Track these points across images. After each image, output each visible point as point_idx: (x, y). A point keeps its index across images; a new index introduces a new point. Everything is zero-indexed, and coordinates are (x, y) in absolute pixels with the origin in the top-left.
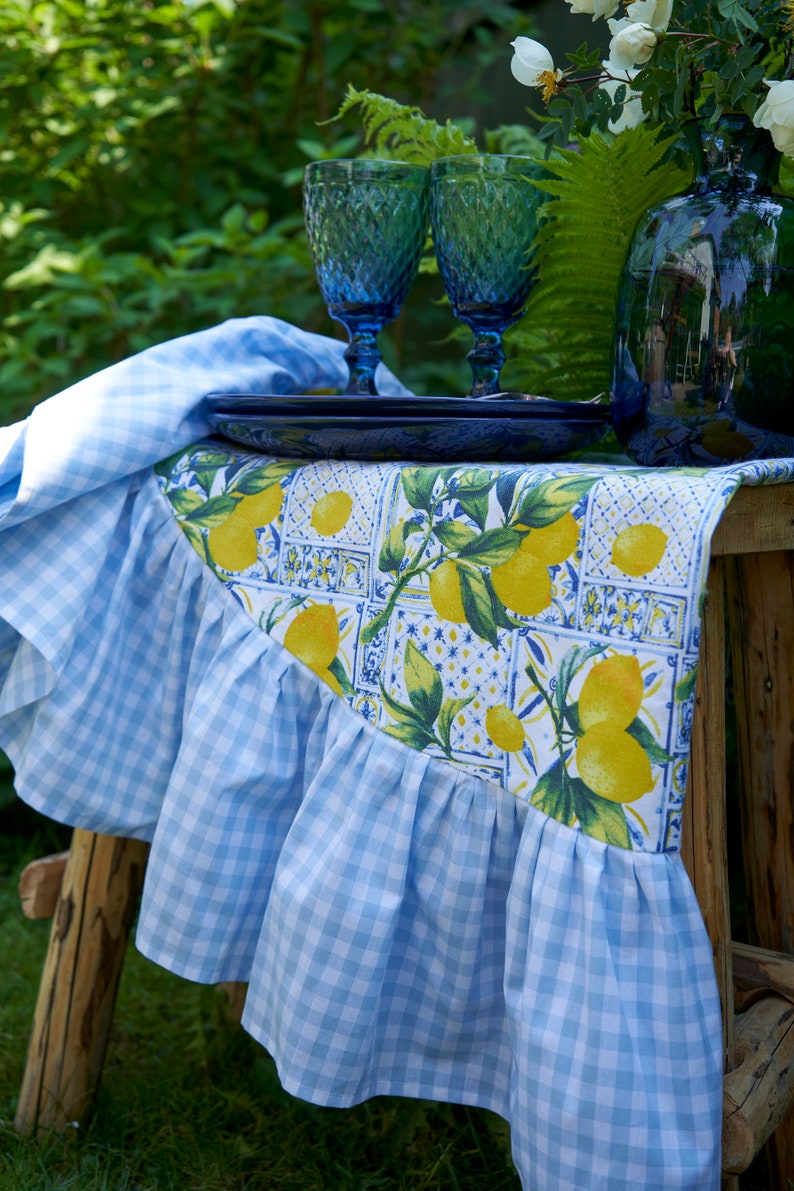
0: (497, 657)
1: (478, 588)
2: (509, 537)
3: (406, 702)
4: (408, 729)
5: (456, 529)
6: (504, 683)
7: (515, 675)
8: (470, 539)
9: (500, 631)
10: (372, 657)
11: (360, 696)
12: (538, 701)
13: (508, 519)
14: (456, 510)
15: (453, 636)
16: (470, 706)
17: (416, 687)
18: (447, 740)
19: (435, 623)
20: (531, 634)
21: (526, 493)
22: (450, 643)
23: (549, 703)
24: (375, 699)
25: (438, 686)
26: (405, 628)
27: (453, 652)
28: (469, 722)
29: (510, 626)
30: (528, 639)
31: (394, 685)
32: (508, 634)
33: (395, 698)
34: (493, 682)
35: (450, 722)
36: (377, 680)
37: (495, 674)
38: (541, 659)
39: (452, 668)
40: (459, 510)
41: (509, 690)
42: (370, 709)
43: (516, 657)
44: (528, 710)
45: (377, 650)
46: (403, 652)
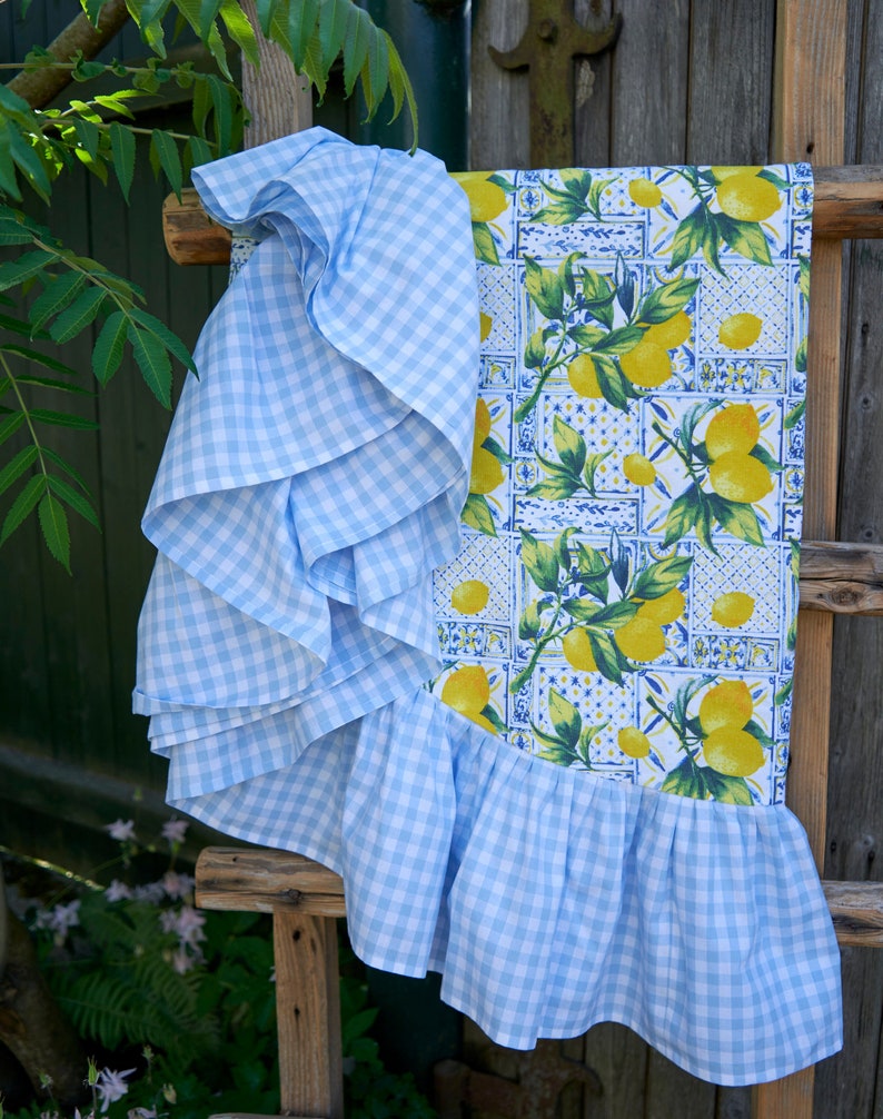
0: (623, 693)
1: (605, 645)
2: (627, 607)
3: (553, 733)
4: (557, 752)
5: (583, 605)
6: (631, 711)
7: (639, 704)
8: (597, 611)
9: (624, 675)
10: (521, 703)
11: (514, 732)
12: (658, 719)
13: (625, 595)
14: (581, 591)
15: (587, 681)
16: (605, 730)
17: (559, 721)
18: (587, 757)
19: (570, 674)
20: (648, 674)
21: (638, 575)
22: (585, 687)
23: (669, 720)
24: (528, 734)
25: (577, 719)
26: (547, 680)
27: (588, 693)
28: (604, 741)
29: (631, 670)
30: (647, 678)
31: (542, 722)
32: (630, 676)
33: (543, 731)
34: (622, 710)
35: (588, 743)
36: (527, 719)
37: (623, 705)
38: (659, 690)
39: (587, 704)
40: (583, 591)
41: (636, 715)
42: (524, 741)
43: (638, 692)
44: (651, 727)
45: (525, 698)
46: (547, 697)
